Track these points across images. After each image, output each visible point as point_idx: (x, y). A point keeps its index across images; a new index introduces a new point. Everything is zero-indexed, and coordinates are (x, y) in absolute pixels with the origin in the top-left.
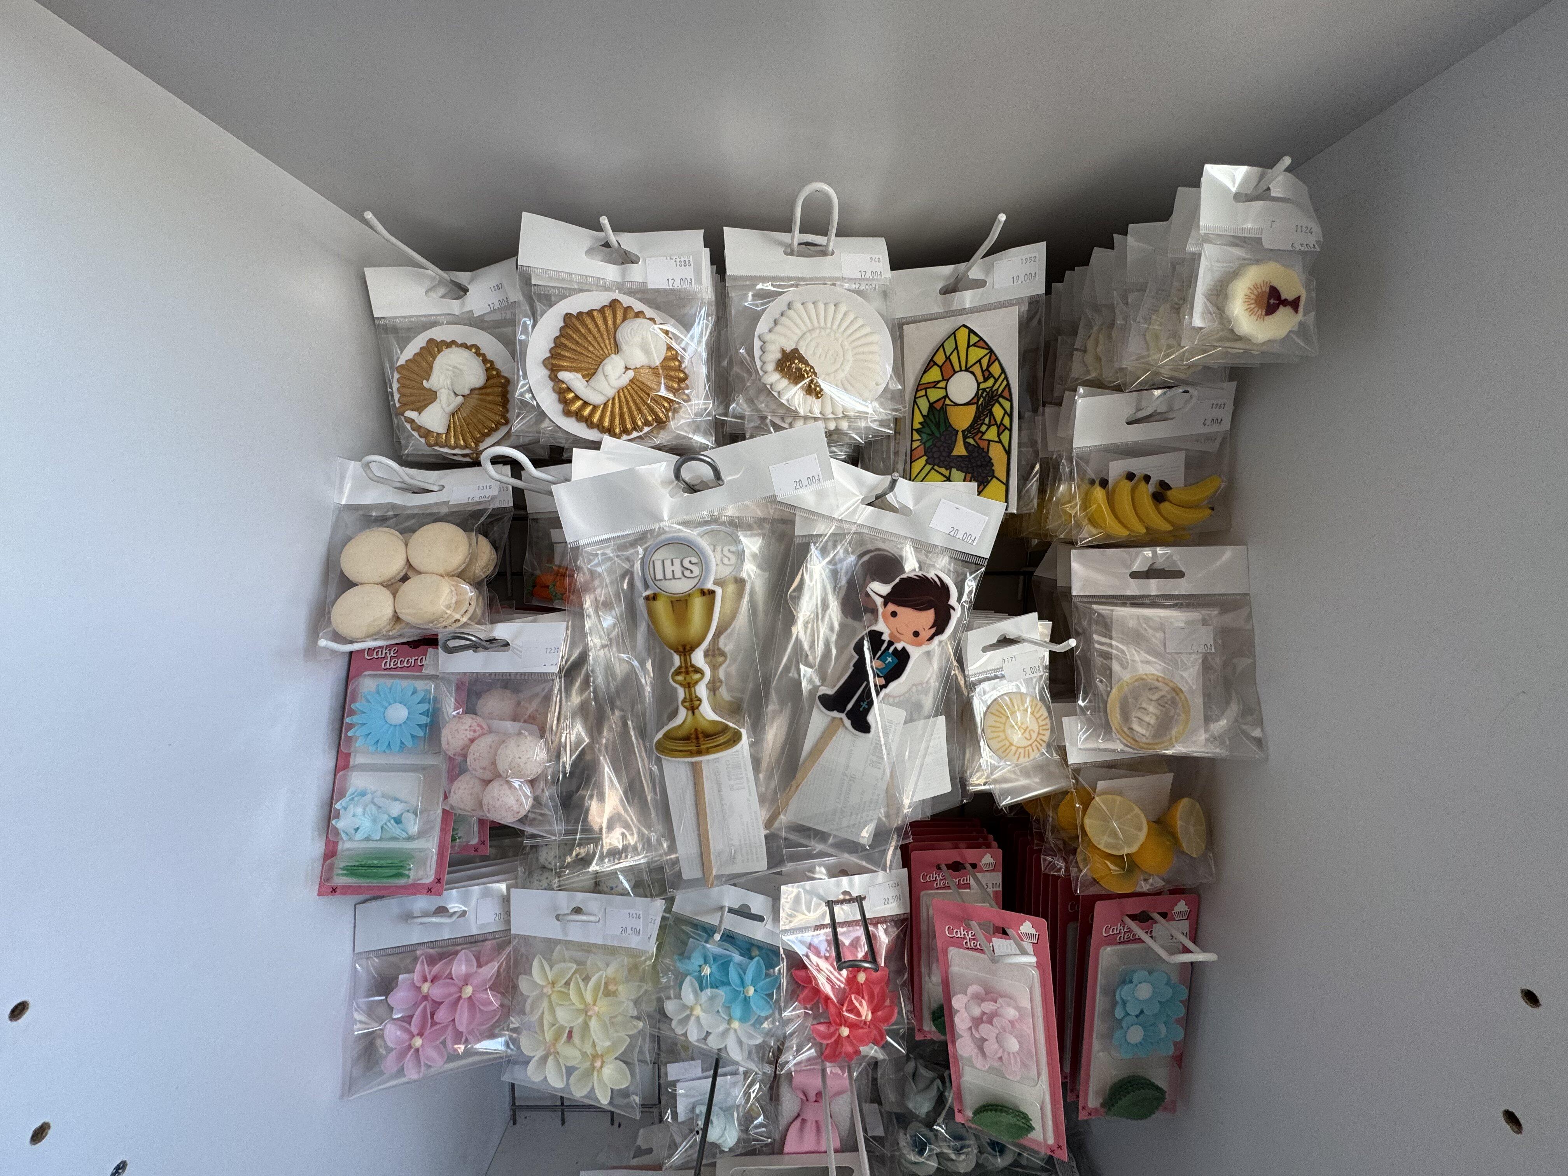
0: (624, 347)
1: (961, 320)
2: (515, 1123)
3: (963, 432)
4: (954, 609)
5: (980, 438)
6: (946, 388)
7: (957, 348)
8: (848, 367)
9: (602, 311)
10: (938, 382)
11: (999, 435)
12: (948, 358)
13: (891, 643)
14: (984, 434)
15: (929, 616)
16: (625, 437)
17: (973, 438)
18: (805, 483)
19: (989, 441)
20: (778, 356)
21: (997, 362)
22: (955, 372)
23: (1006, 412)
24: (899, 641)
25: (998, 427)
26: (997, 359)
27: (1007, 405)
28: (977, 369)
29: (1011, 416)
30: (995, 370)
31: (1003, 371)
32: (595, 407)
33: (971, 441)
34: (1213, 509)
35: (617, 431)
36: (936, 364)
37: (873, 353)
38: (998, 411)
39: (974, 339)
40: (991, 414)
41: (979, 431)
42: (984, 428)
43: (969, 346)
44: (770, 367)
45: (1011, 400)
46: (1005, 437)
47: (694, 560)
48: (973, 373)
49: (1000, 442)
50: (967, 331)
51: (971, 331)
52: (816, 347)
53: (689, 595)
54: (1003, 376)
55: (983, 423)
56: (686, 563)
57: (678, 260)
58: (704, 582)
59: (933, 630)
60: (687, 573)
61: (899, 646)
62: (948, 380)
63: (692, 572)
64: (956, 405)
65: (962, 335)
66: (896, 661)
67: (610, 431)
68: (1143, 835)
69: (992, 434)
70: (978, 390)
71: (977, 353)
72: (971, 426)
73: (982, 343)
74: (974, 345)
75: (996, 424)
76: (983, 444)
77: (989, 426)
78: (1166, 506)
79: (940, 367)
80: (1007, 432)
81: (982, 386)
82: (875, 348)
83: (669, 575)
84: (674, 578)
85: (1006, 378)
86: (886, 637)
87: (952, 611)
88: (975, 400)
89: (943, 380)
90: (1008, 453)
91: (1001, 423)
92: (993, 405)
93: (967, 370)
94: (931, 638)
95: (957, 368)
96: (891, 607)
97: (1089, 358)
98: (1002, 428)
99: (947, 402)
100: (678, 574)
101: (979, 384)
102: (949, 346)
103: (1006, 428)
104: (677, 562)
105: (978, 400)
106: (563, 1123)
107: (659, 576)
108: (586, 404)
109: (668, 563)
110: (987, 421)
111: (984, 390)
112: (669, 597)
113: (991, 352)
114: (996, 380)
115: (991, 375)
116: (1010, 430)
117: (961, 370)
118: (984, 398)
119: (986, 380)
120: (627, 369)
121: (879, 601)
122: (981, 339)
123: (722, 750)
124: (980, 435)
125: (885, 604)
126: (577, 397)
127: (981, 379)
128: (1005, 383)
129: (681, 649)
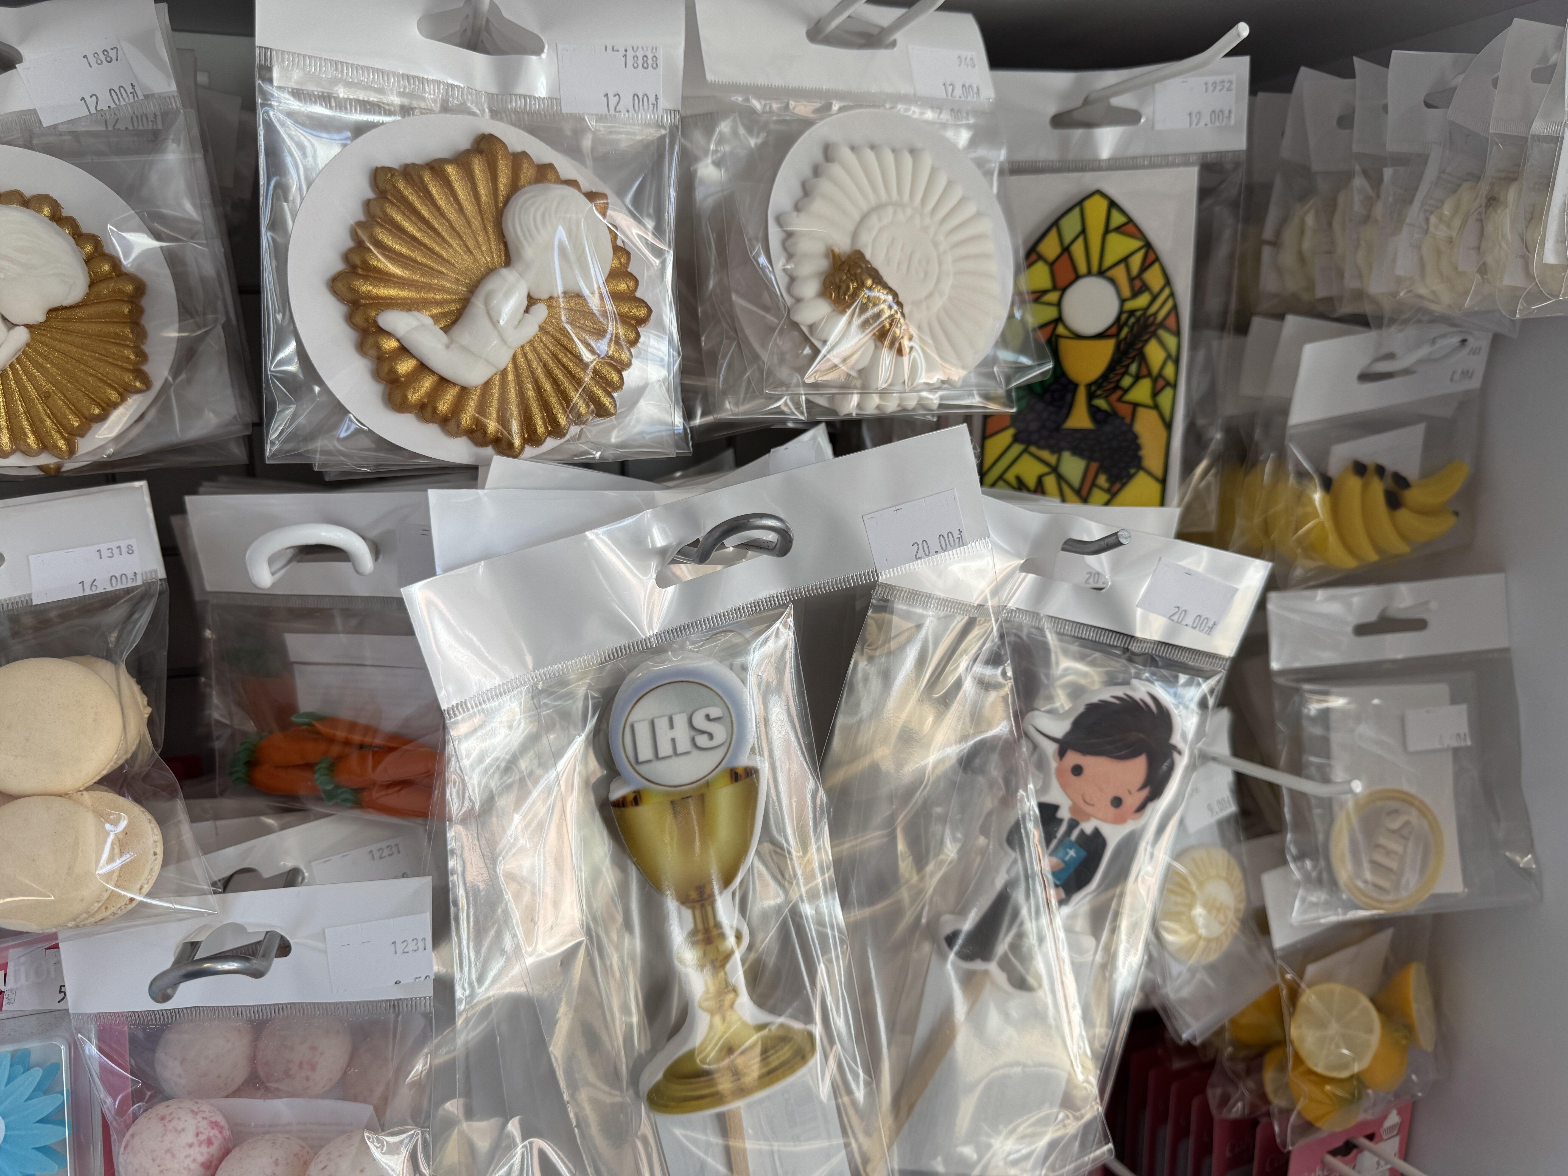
0: (529, 252)
1: (1090, 181)
3: (1089, 386)
4: (1180, 753)
5: (1120, 400)
6: (1059, 304)
7: (1083, 231)
8: (947, 285)
9: (462, 160)
10: (1045, 292)
11: (1155, 394)
12: (1066, 250)
13: (1073, 824)
14: (1126, 391)
15: (1138, 767)
17: (1106, 398)
18: (934, 544)
19: (1136, 405)
20: (823, 264)
21: (1156, 266)
22: (1078, 277)
23: (1169, 356)
24: (1087, 817)
25: (1155, 381)
26: (1157, 259)
27: (1171, 341)
28: (1119, 273)
29: (1177, 361)
30: (1154, 278)
31: (1168, 282)
32: (464, 391)
33: (1101, 403)
34: (1456, 514)
35: (517, 442)
36: (1040, 257)
38: (1154, 353)
39: (1117, 219)
40: (1142, 358)
41: (1117, 387)
42: (1127, 381)
43: (1107, 231)
44: (810, 289)
45: (1178, 333)
46: (1165, 398)
47: (715, 712)
48: (1112, 281)
49: (1156, 407)
50: (1104, 204)
51: (1113, 204)
52: (892, 242)
53: (708, 784)
54: (1167, 292)
55: (1126, 373)
56: (699, 721)
57: (630, 54)
58: (735, 756)
60: (702, 741)
61: (1088, 827)
62: (1064, 290)
63: (711, 736)
64: (1078, 337)
65: (1096, 210)
66: (1083, 854)
69: (1141, 392)
70: (1121, 312)
71: (1119, 246)
72: (1105, 376)
73: (1130, 228)
74: (1118, 229)
75: (1149, 374)
76: (1124, 410)
77: (1137, 378)
78: (1403, 514)
79: (1052, 265)
80: (1168, 392)
81: (1130, 305)
83: (665, 749)
84: (676, 753)
85: (1172, 295)
86: (1064, 814)
87: (1176, 756)
88: (1114, 330)
89: (1055, 288)
90: (1168, 425)
91: (1160, 375)
92: (1146, 342)
93: (1102, 273)
94: (1142, 808)
95: (1082, 268)
96: (1073, 758)
98: (1161, 383)
99: (1061, 330)
100: (684, 745)
101: (1123, 301)
102: (1071, 226)
103: (1168, 384)
104: (680, 721)
105: (1120, 330)
107: (645, 752)
108: (443, 382)
109: (662, 724)
110: (1133, 368)
111: (1132, 313)
112: (668, 794)
113: (1148, 246)
114: (1154, 298)
115: (1145, 288)
116: (1174, 386)
117: (1089, 273)
118: (1132, 329)
119: (1135, 294)
120: (532, 301)
121: (1051, 748)
122: (1130, 221)
123: (784, 1076)
124: (1118, 393)
125: (1062, 753)
126: (423, 368)
127: (1126, 292)
128: (1169, 304)
129: (694, 895)
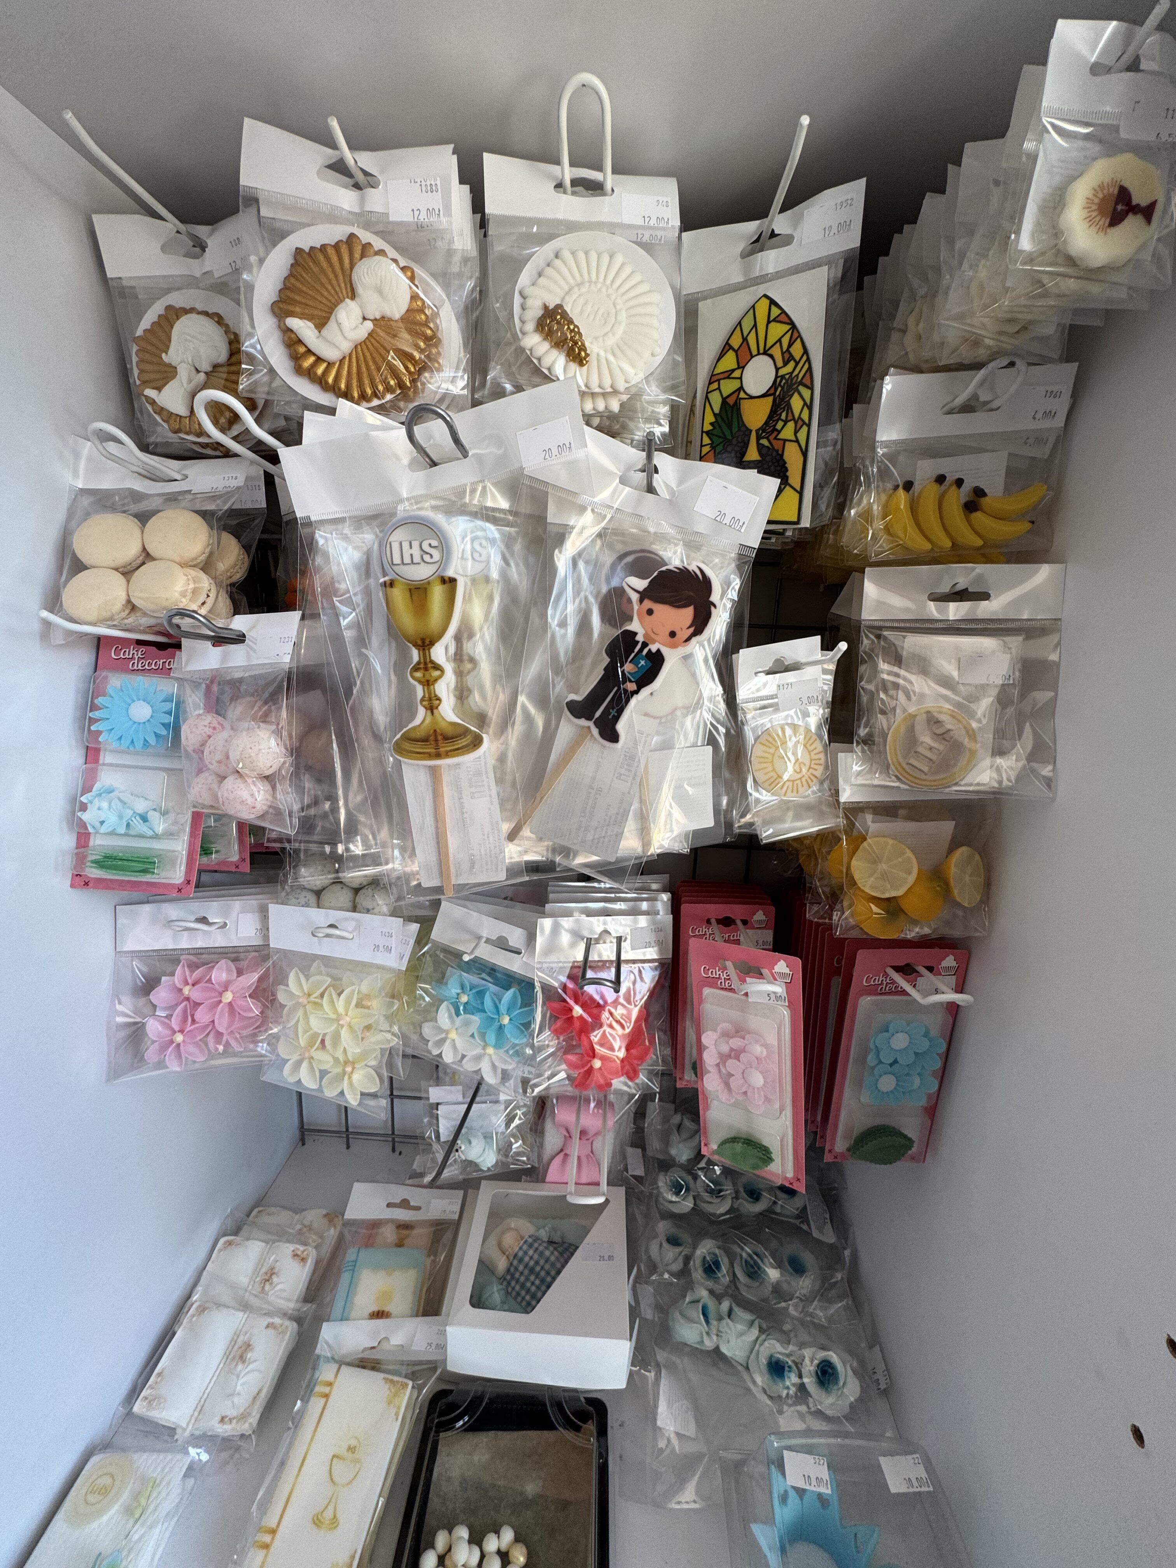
0: (360, 290)
1: (761, 290)
2: (303, 1144)
3: (757, 431)
4: (715, 606)
5: (775, 438)
6: (741, 378)
7: (755, 325)
8: (620, 331)
9: (337, 246)
10: (733, 371)
11: (796, 432)
12: (745, 339)
13: (645, 645)
14: (779, 432)
15: (688, 614)
16: (365, 404)
17: (768, 438)
18: (555, 451)
19: (785, 441)
20: (540, 313)
21: (799, 340)
22: (752, 357)
23: (805, 404)
24: (654, 642)
25: (796, 423)
26: (800, 336)
27: (806, 393)
28: (776, 352)
29: (810, 408)
30: (796, 351)
31: (806, 351)
32: (330, 365)
33: (764, 442)
34: (1033, 522)
35: (356, 395)
36: (731, 348)
37: (651, 315)
38: (796, 403)
39: (775, 312)
40: (789, 408)
41: (775, 429)
42: (779, 425)
43: (769, 322)
44: (530, 326)
45: (811, 388)
46: (802, 435)
47: (435, 543)
48: (771, 356)
49: (797, 441)
50: (768, 302)
51: (773, 302)
52: (585, 304)
53: (429, 583)
54: (805, 358)
55: (779, 419)
56: (425, 547)
57: (423, 184)
58: (444, 569)
59: (692, 630)
61: (654, 648)
62: (743, 367)
63: (431, 556)
64: (752, 397)
65: (762, 308)
66: (650, 664)
67: (347, 395)
68: (912, 879)
69: (788, 432)
70: (777, 377)
71: (778, 330)
72: (766, 423)
73: (785, 318)
74: (774, 320)
75: (794, 419)
76: (777, 445)
77: (786, 422)
78: (977, 516)
79: (736, 351)
80: (805, 428)
81: (782, 372)
82: (655, 310)
83: (407, 560)
84: (412, 563)
85: (808, 360)
86: (640, 638)
87: (712, 608)
88: (772, 391)
89: (739, 368)
90: (805, 454)
91: (799, 417)
92: (792, 396)
93: (765, 353)
94: (688, 639)
95: (754, 352)
96: (648, 604)
97: (909, 339)
98: (800, 423)
99: (742, 395)
100: (417, 559)
101: (777, 369)
102: (748, 323)
103: (804, 423)
104: (416, 544)
105: (776, 391)
106: (348, 1147)
107: (397, 559)
108: (319, 359)
109: (406, 545)
110: (783, 416)
111: (783, 377)
112: (408, 585)
113: (793, 327)
114: (797, 363)
115: (792, 358)
116: (809, 426)
117: (759, 354)
118: (783, 388)
119: (786, 363)
120: (364, 319)
121: (635, 597)
122: (783, 312)
123: (463, 754)
124: (775, 433)
125: (641, 601)
126: (309, 352)
127: (780, 363)
128: (806, 366)
129: (419, 642)
